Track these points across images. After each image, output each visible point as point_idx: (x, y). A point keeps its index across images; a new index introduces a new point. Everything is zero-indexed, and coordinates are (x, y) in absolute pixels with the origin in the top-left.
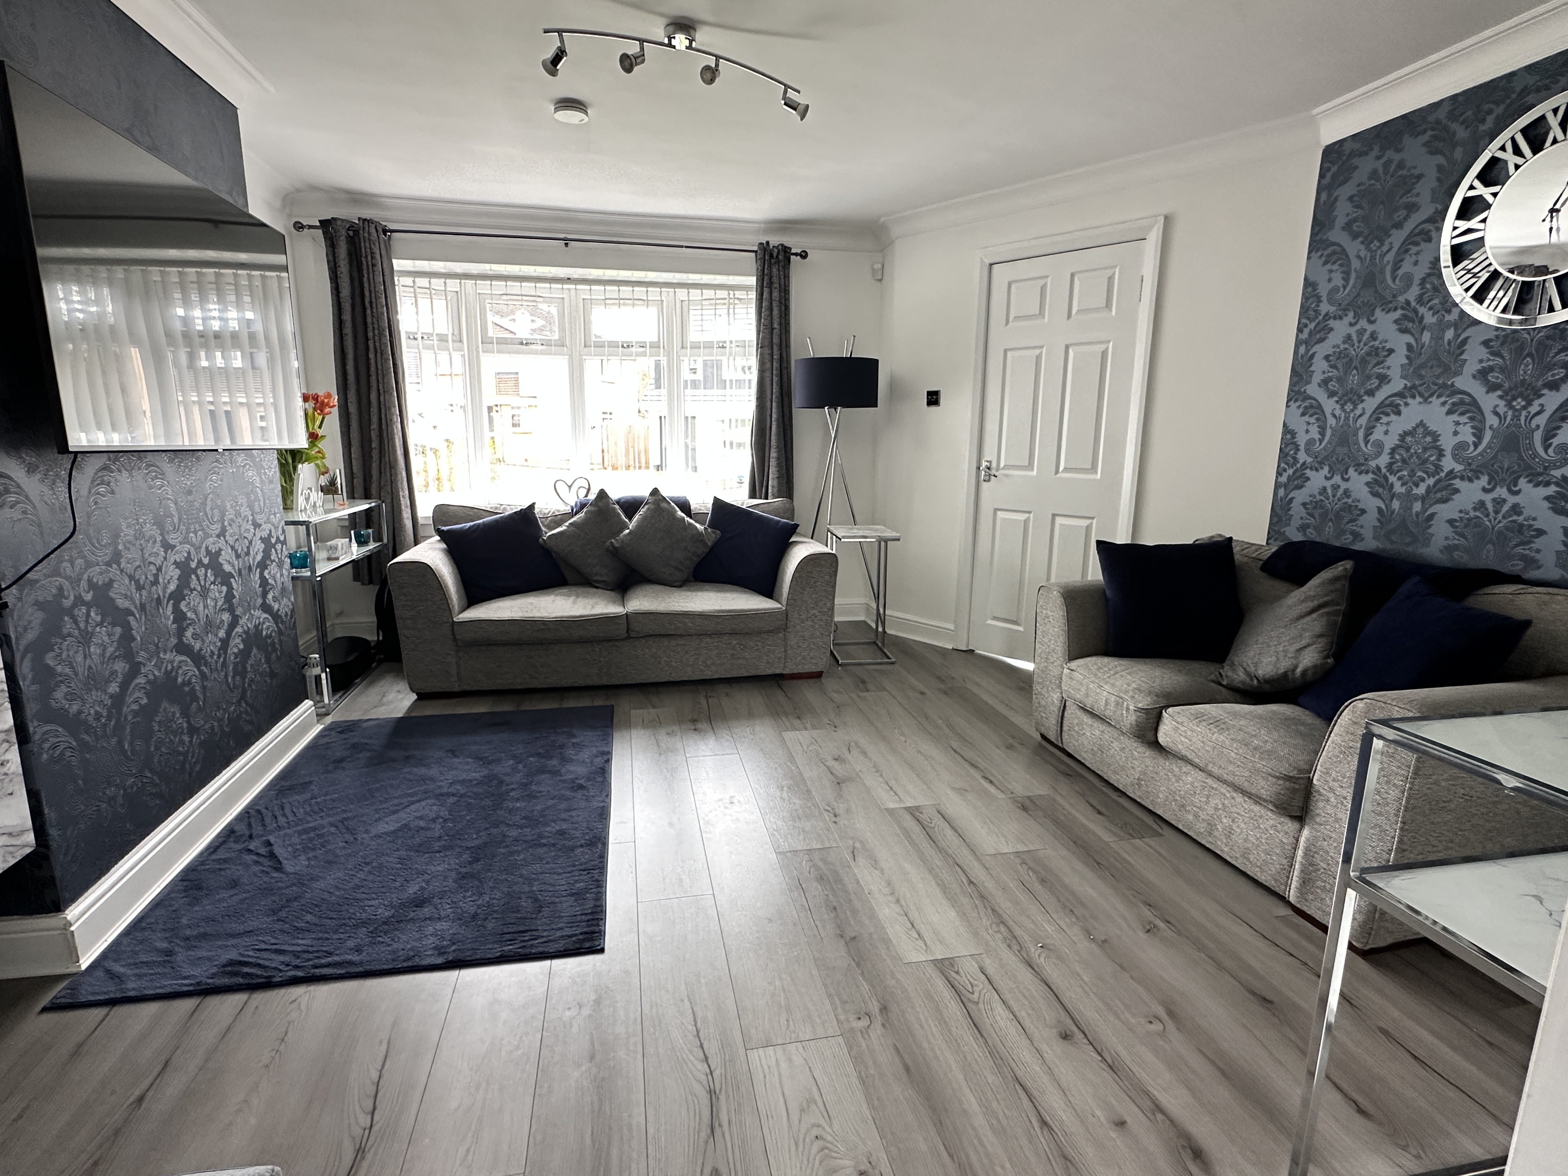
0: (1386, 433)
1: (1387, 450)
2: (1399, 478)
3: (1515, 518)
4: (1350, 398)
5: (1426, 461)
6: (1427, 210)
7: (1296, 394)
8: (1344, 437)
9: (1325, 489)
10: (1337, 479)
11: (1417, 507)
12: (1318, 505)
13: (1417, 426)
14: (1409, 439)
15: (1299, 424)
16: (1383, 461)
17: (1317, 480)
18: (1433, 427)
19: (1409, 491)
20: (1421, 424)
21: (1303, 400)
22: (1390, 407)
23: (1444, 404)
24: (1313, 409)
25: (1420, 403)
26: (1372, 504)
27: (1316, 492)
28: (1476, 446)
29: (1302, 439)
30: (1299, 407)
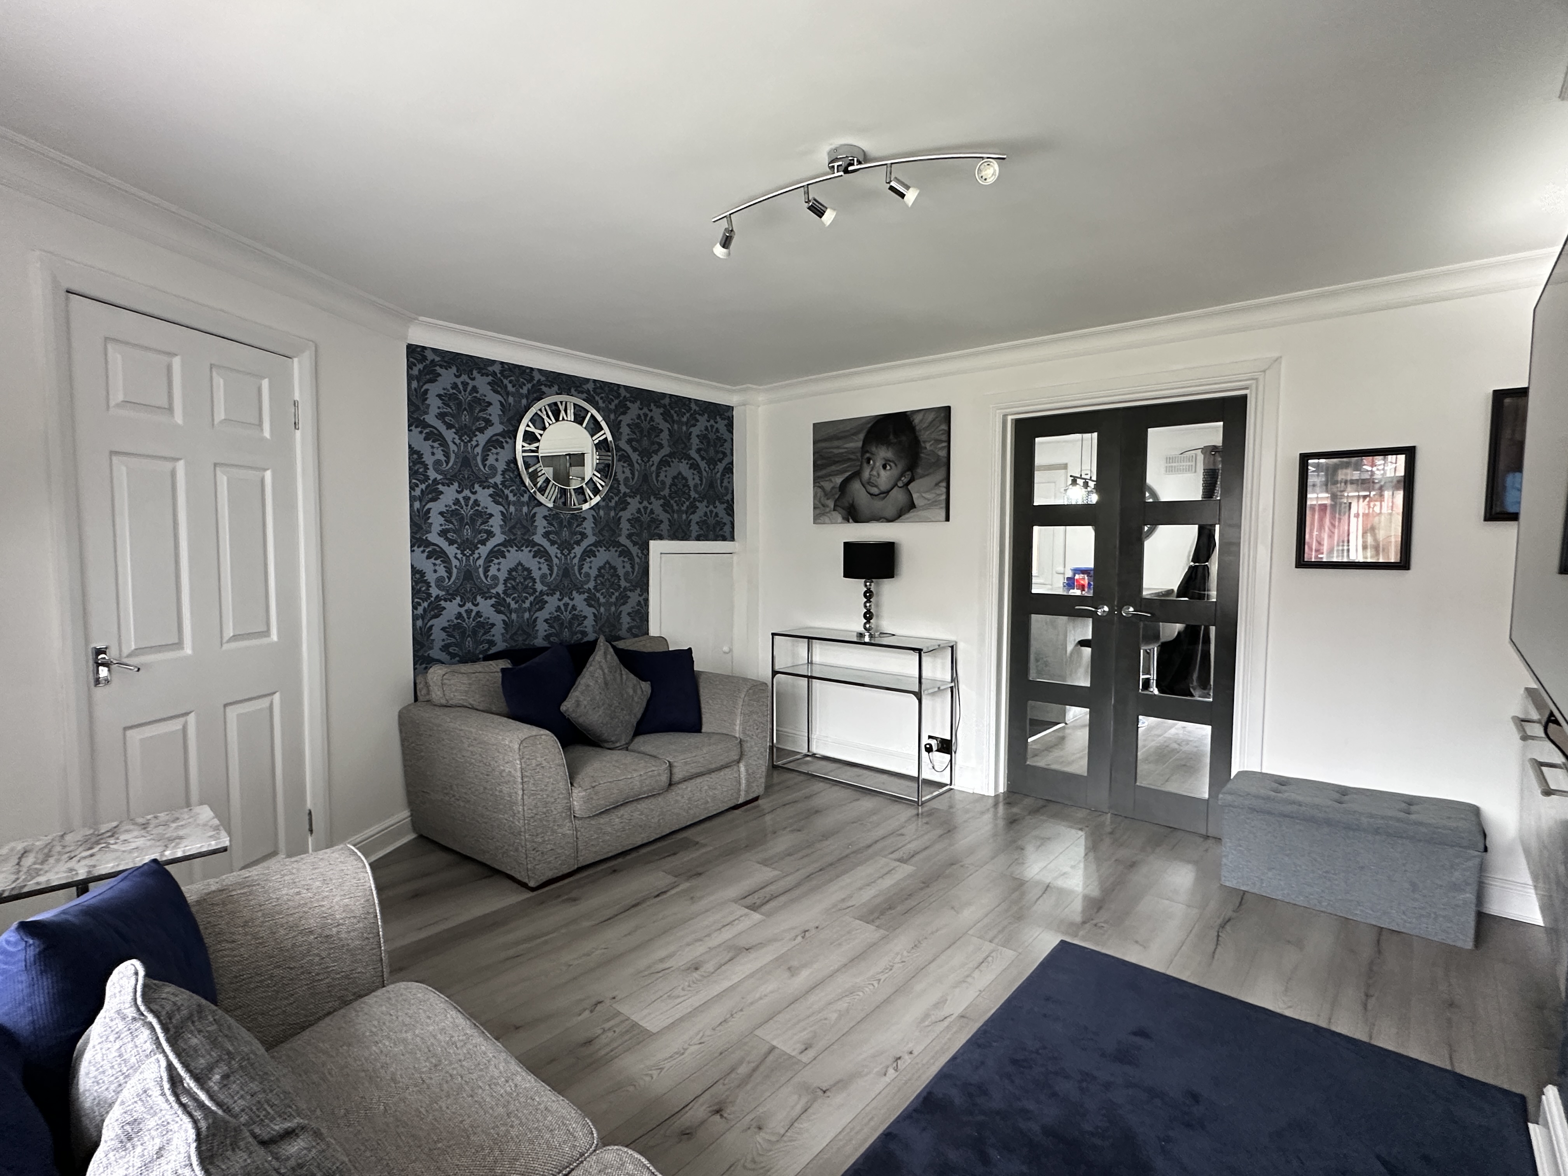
0: (499, 570)
1: (502, 581)
2: (513, 599)
3: (574, 612)
4: (466, 545)
5: (527, 586)
6: (497, 428)
7: (418, 539)
8: (468, 575)
9: (459, 614)
10: (469, 605)
11: (527, 615)
12: (457, 627)
13: (517, 565)
16: (500, 589)
17: (452, 608)
18: (527, 565)
19: (520, 606)
20: (520, 564)
21: (426, 547)
22: (497, 553)
23: (530, 551)
24: (437, 554)
25: (516, 551)
26: (498, 619)
27: (453, 618)
28: (551, 575)
29: (431, 577)
30: (423, 552)
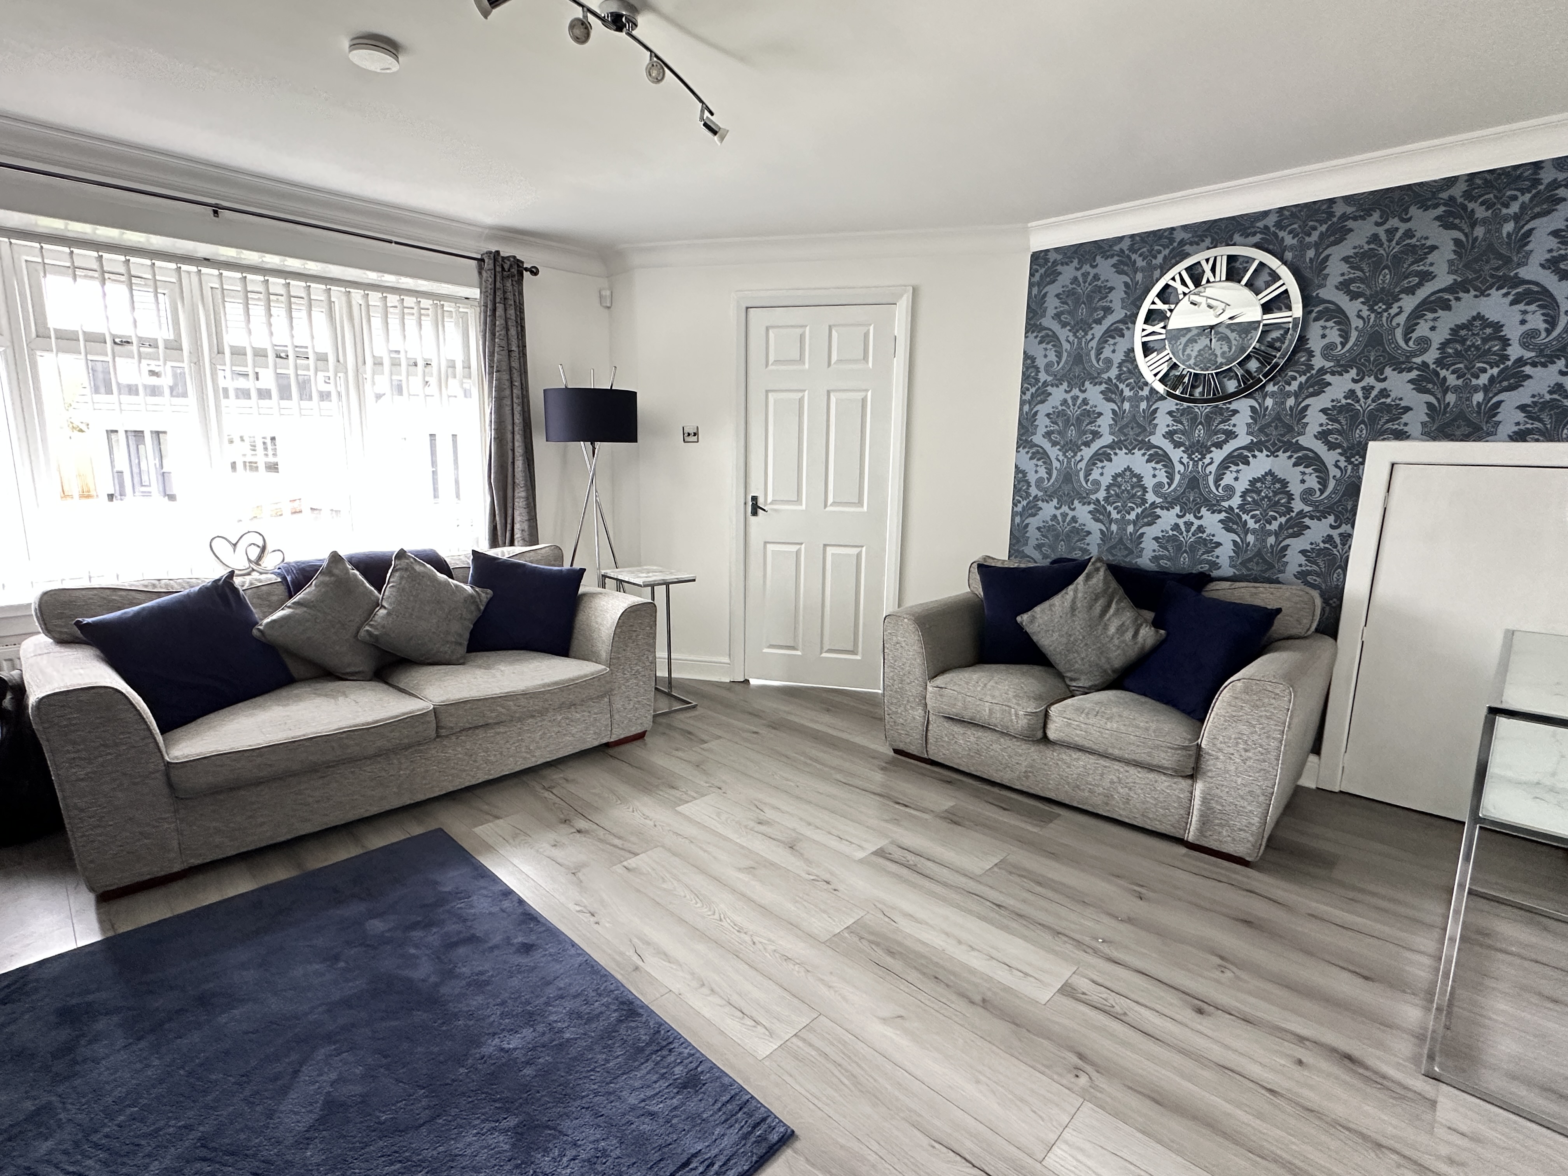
0: (1102, 474)
1: (1103, 487)
2: (1115, 508)
3: (1200, 535)
4: (1070, 447)
5: (1134, 496)
6: (1119, 314)
7: (1024, 440)
8: (1068, 477)
9: (1055, 516)
10: (1065, 508)
11: (1130, 529)
12: (1051, 528)
13: (1125, 470)
14: (1119, 479)
15: (1029, 466)
16: (1101, 495)
17: (1048, 509)
18: (1137, 471)
19: (1123, 518)
20: (1128, 469)
21: (1031, 447)
22: (1103, 456)
23: (1144, 455)
24: (1041, 455)
25: (1126, 454)
26: (1095, 528)
27: (1048, 519)
28: (1170, 485)
29: (1032, 478)
30: (1027, 453)
